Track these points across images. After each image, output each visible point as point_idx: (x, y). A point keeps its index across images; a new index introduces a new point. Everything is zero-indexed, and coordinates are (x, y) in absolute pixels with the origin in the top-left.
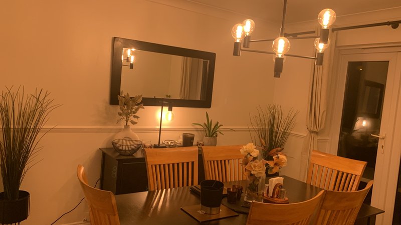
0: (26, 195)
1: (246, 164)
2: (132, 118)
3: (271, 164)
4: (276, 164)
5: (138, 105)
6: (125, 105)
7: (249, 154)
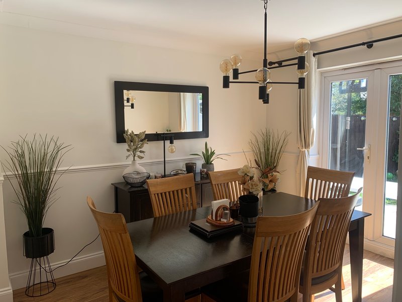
0: (50, 231)
1: (244, 184)
2: (138, 153)
3: (267, 181)
4: (271, 181)
5: (142, 141)
6: (132, 142)
7: (246, 174)
